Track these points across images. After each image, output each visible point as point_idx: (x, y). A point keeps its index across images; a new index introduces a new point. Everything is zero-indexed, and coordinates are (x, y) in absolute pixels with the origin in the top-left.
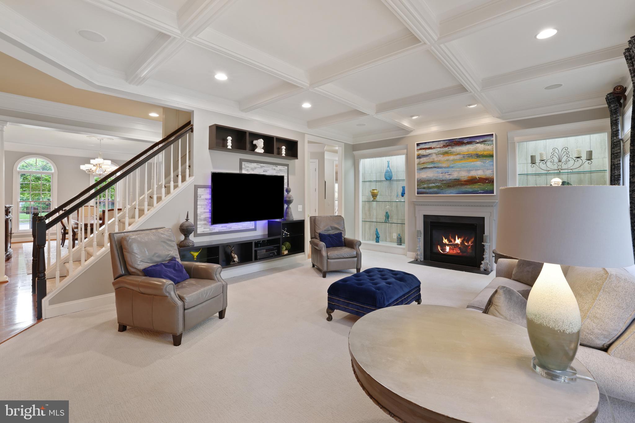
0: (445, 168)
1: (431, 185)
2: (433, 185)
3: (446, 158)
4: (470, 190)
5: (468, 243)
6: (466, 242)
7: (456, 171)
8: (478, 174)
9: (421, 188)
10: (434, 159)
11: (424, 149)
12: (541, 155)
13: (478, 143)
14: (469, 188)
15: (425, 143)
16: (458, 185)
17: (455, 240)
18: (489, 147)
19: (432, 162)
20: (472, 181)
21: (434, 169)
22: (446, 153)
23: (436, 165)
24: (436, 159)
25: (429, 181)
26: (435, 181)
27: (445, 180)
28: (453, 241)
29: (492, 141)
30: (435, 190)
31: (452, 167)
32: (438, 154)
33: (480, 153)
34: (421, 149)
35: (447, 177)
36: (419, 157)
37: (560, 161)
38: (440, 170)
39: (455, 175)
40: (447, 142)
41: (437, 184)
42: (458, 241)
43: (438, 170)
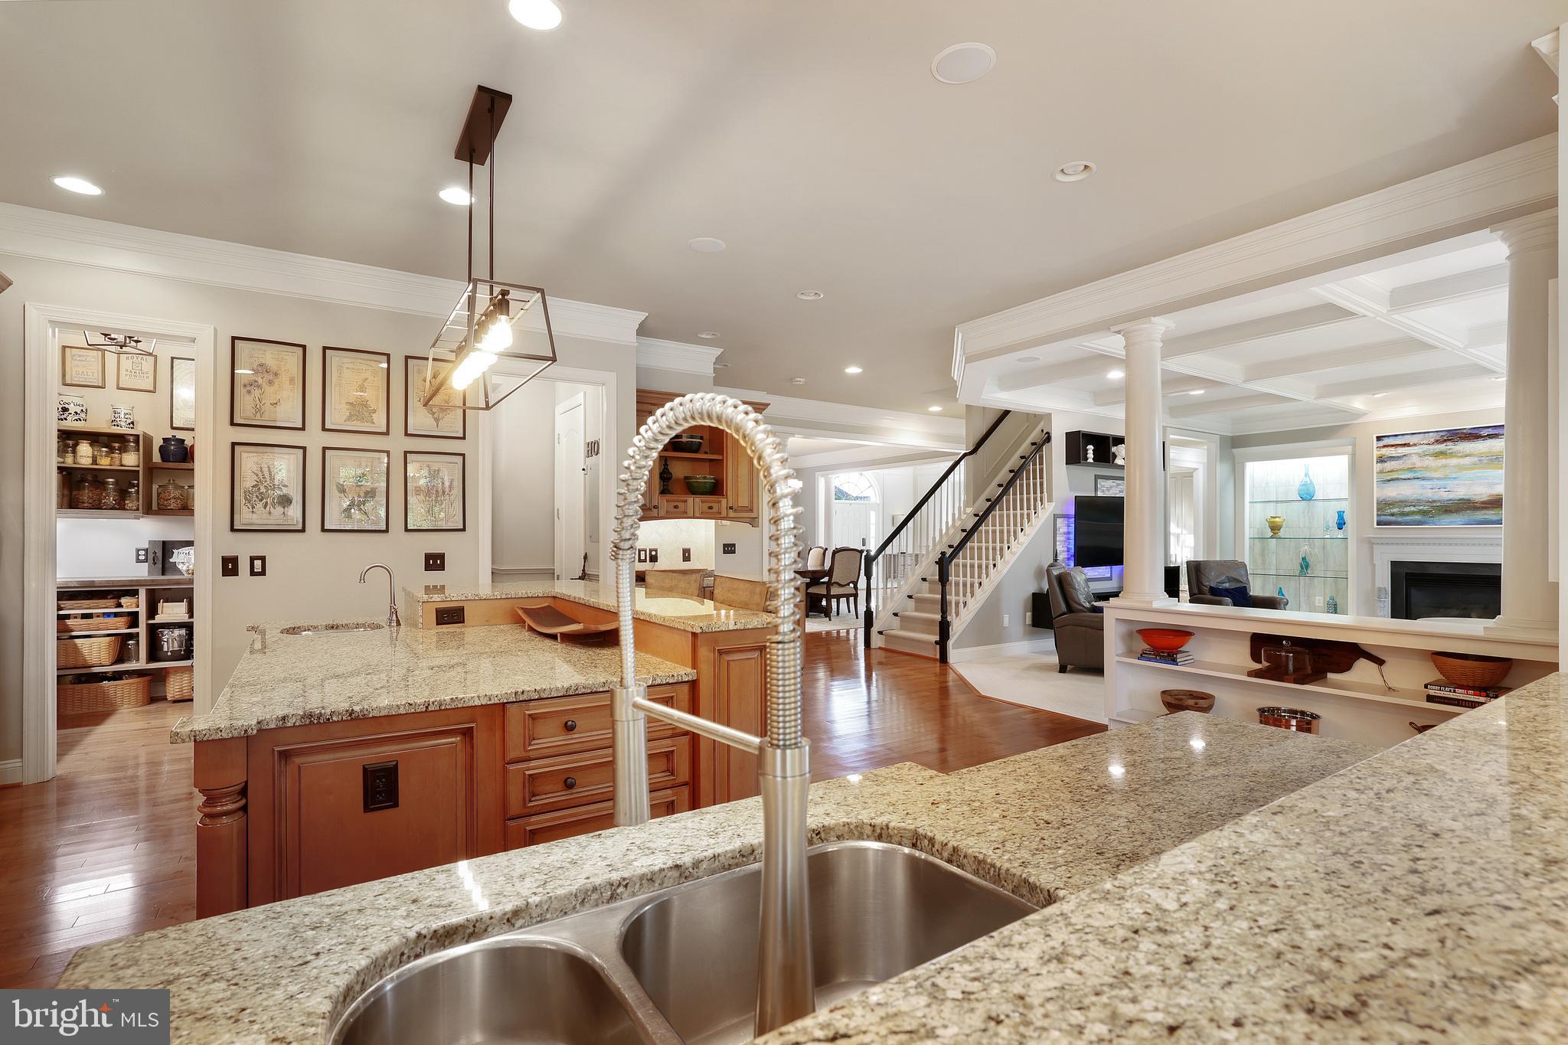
0: (1439, 479)
1: (1407, 509)
2: (1413, 509)
3: (1442, 461)
7: (1465, 485)
9: (1385, 515)
10: (1414, 464)
11: (1393, 446)
15: (1396, 436)
19: (1411, 470)
21: (1416, 481)
22: (1442, 454)
23: (1418, 475)
24: (1419, 464)
25: (1403, 503)
26: (1417, 502)
27: (1439, 501)
30: (1417, 517)
31: (1455, 478)
32: (1422, 455)
34: (1385, 446)
35: (1444, 495)
36: (1381, 460)
38: (1429, 483)
39: (1461, 493)
40: (1443, 434)
41: (1421, 508)
43: (1423, 482)
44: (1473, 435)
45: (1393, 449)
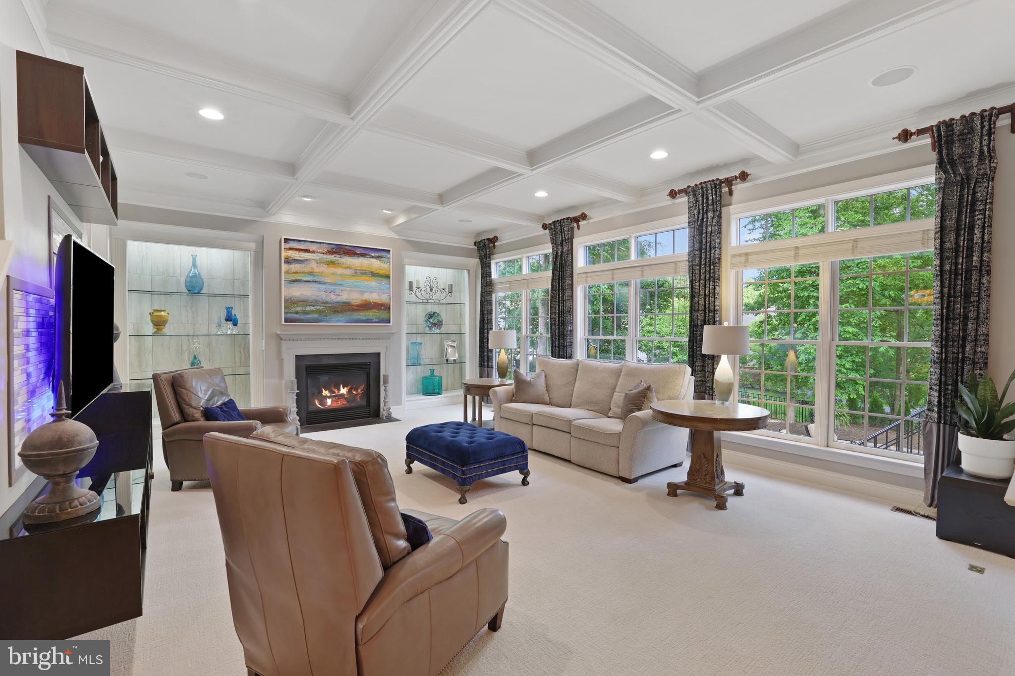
0: (331, 284)
1: (308, 309)
2: (312, 308)
3: (332, 270)
4: (364, 318)
5: (357, 391)
6: (354, 391)
7: (346, 290)
8: (373, 297)
9: (291, 313)
10: (313, 268)
11: (296, 249)
12: (418, 282)
13: (373, 257)
14: (362, 315)
15: (300, 241)
16: (349, 310)
17: (339, 390)
18: (385, 266)
19: (311, 273)
20: (366, 306)
21: (314, 284)
22: (331, 263)
23: (316, 279)
24: (316, 270)
25: (305, 302)
26: (314, 303)
27: (331, 303)
28: (336, 391)
29: (389, 258)
30: (315, 316)
31: (340, 285)
32: (319, 262)
33: (375, 272)
34: (291, 249)
35: (333, 298)
36: (288, 261)
37: (431, 290)
38: (323, 286)
39: (344, 297)
40: (333, 246)
41: (318, 308)
42: (344, 391)
43: (319, 286)
44: (351, 252)
45: (296, 252)
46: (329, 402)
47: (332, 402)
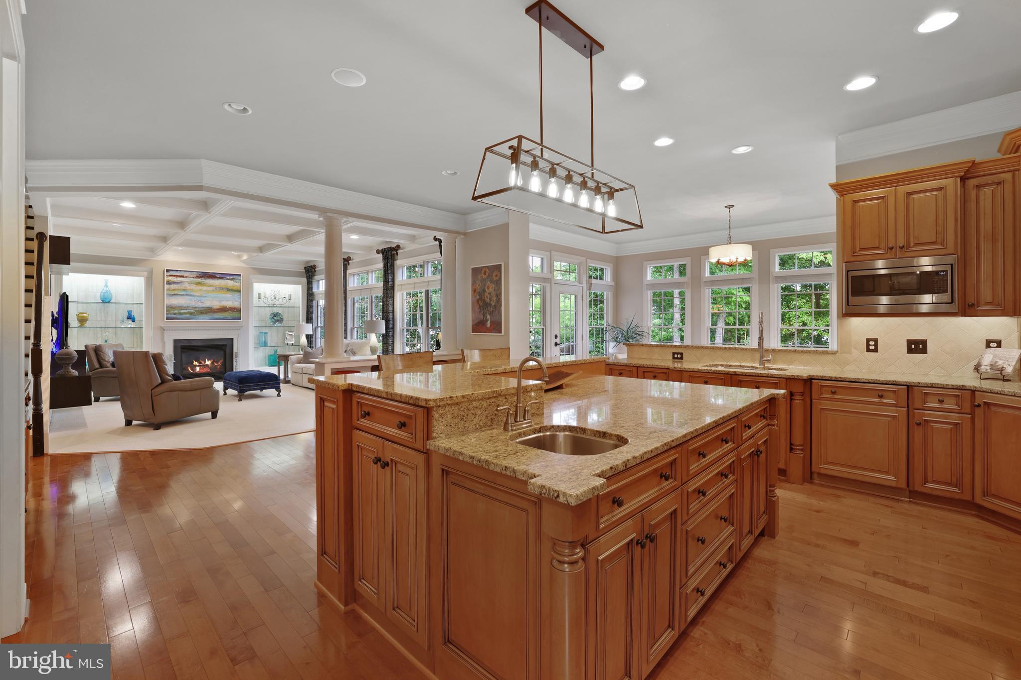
0: (198, 296)
1: (182, 311)
2: (185, 311)
3: (199, 287)
4: (222, 317)
5: (218, 363)
6: (216, 362)
7: (209, 300)
8: (229, 304)
9: (171, 314)
10: (186, 287)
11: (175, 276)
12: (264, 293)
13: (228, 279)
14: (220, 315)
15: (176, 270)
16: (211, 312)
17: (205, 362)
18: (237, 284)
19: (184, 290)
20: (223, 310)
21: (187, 296)
22: (199, 283)
23: (188, 293)
24: (188, 288)
25: (180, 307)
26: (187, 308)
27: (198, 308)
28: (203, 362)
29: (240, 279)
30: (188, 316)
31: (205, 296)
32: (190, 283)
33: (229, 288)
34: (170, 276)
35: (200, 305)
36: (169, 283)
37: (275, 298)
38: (193, 298)
39: (208, 304)
40: (200, 273)
41: (189, 311)
42: (208, 362)
43: (190, 297)
44: (212, 276)
45: (175, 277)
46: (198, 369)
47: (200, 369)
